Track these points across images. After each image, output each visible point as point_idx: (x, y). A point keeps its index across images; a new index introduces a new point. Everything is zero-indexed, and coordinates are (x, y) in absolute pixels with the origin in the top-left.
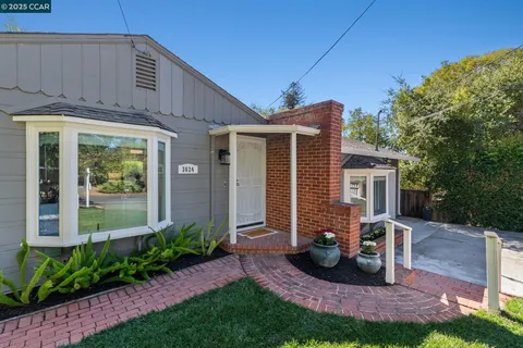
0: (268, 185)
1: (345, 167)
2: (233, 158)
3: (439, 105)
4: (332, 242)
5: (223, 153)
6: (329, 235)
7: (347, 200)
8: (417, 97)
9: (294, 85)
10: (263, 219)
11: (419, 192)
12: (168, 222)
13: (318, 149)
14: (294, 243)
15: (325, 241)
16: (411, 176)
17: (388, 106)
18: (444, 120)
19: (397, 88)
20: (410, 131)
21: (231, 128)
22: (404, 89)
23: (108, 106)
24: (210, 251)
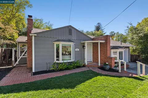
0: (93, 53)
1: (112, 49)
2: (86, 48)
3: (141, 31)
4: (108, 64)
5: (84, 46)
6: (107, 63)
7: (112, 56)
8: (135, 29)
9: (99, 23)
10: (92, 60)
11: (136, 55)
12: (74, 60)
13: (105, 45)
14: (99, 65)
15: (106, 64)
16: (134, 51)
17: (127, 31)
18: (143, 35)
19: (130, 26)
20: (133, 39)
21: (86, 41)
22: (132, 26)
23: (65, 39)
24: (82, 66)
